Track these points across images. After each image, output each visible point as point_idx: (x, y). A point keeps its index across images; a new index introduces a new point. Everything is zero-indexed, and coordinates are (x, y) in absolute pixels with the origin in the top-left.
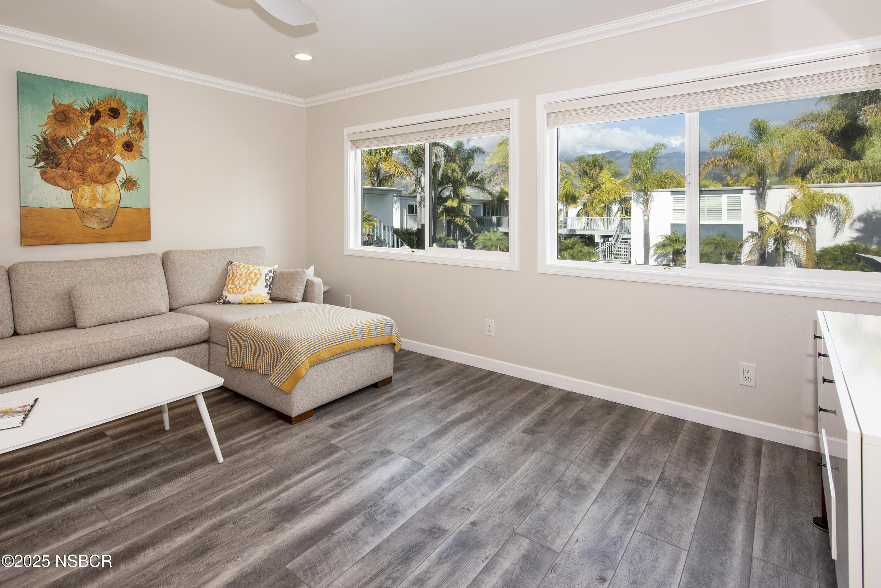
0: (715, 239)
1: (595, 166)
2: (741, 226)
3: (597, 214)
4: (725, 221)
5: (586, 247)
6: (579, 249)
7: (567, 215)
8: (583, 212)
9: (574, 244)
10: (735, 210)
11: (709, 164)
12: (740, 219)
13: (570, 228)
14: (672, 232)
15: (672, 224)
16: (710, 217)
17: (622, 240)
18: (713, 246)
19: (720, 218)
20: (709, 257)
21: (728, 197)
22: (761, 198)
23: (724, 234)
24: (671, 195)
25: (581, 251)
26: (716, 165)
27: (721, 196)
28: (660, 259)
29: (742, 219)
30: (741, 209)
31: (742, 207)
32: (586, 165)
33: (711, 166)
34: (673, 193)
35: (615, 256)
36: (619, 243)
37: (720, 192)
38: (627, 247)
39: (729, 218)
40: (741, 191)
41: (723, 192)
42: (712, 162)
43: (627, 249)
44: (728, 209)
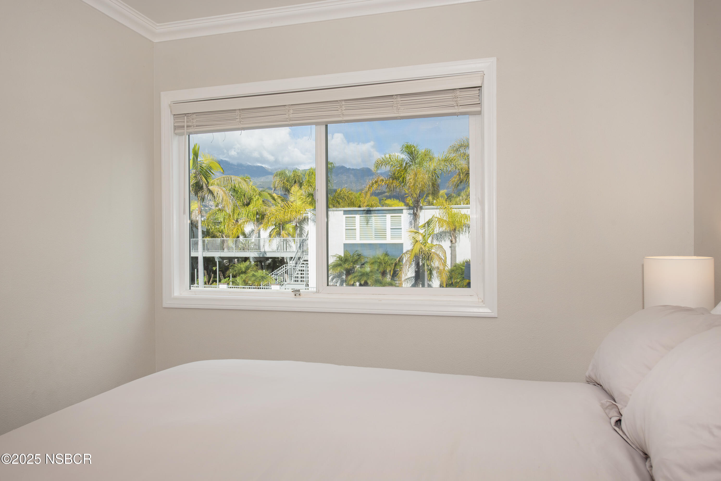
0: (379, 258)
1: (295, 182)
2: (402, 244)
3: (289, 234)
4: (389, 240)
5: (260, 271)
6: (253, 272)
7: (259, 236)
8: (274, 233)
9: (247, 268)
10: (396, 229)
11: (373, 184)
12: (400, 238)
13: (262, 250)
14: (345, 251)
15: (344, 244)
16: (377, 237)
17: (303, 262)
18: (377, 265)
19: (385, 238)
20: (368, 276)
21: (391, 216)
22: (415, 216)
23: (387, 253)
24: (344, 214)
25: (254, 275)
26: (379, 185)
27: (386, 216)
28: (334, 280)
29: (403, 238)
30: (401, 228)
31: (402, 227)
32: (287, 181)
33: (375, 186)
34: (346, 212)
35: (294, 279)
36: (300, 265)
37: (385, 212)
38: (304, 269)
39: (392, 237)
40: (401, 211)
41: (387, 212)
42: (376, 182)
43: (304, 271)
44: (391, 228)
